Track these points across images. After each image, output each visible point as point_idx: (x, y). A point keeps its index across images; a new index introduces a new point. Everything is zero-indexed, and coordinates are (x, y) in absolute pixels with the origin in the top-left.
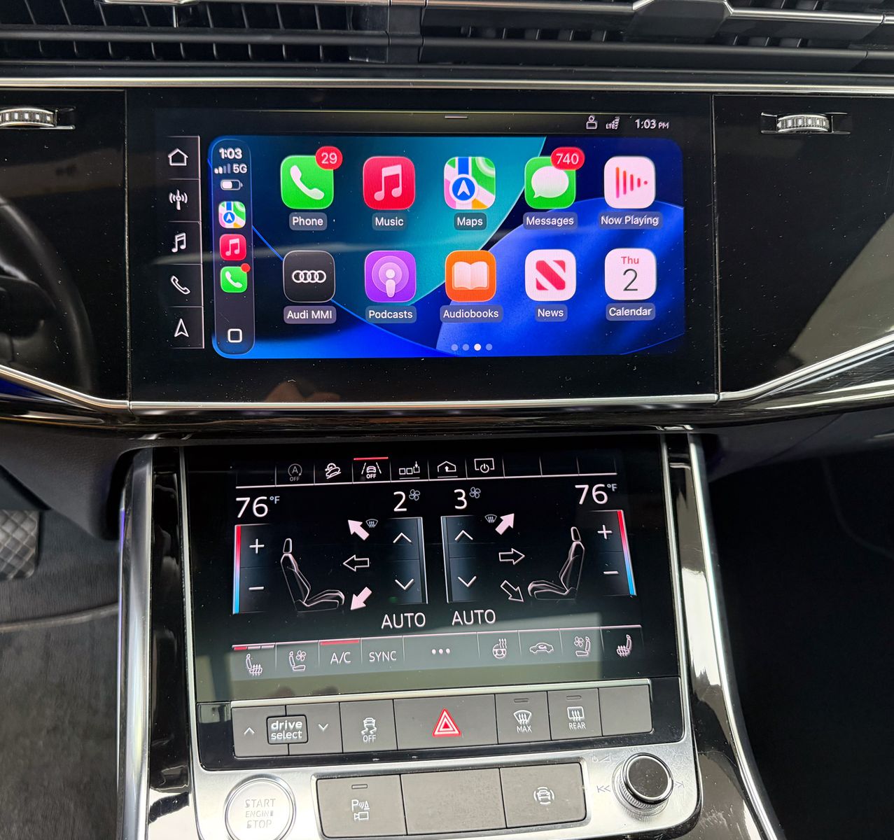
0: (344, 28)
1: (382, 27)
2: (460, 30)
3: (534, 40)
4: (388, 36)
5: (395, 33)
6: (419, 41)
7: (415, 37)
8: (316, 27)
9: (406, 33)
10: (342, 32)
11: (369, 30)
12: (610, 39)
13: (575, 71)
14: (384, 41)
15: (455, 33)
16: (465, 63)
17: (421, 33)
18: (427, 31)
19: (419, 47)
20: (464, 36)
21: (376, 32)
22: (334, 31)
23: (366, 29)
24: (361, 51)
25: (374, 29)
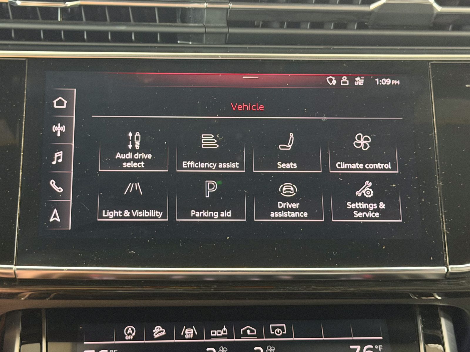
0: (175, 22)
1: (201, 21)
2: (254, 23)
3: (306, 29)
4: (205, 27)
5: (209, 25)
6: (225, 30)
7: (223, 27)
8: (156, 22)
9: (217, 25)
10: (173, 24)
11: (192, 23)
12: (360, 27)
13: (333, 48)
14: (202, 30)
15: (251, 25)
16: (259, 44)
17: (227, 25)
18: (231, 24)
19: (226, 34)
20: (257, 27)
21: (197, 25)
22: (168, 24)
23: (190, 23)
24: (186, 36)
25: (195, 23)
